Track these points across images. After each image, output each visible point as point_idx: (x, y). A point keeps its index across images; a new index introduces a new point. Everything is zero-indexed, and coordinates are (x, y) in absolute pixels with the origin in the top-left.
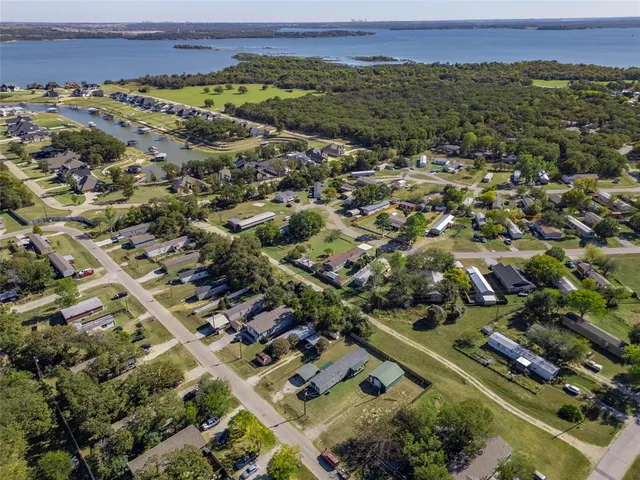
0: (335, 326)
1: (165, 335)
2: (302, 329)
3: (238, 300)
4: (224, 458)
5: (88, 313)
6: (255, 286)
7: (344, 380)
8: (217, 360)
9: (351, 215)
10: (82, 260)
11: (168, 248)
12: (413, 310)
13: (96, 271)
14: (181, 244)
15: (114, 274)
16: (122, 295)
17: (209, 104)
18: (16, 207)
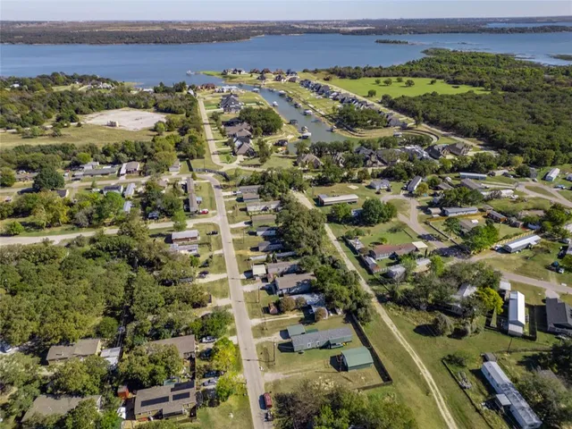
0: (337, 303)
1: (222, 269)
2: (313, 296)
3: (285, 259)
4: (202, 366)
5: (187, 239)
6: (300, 252)
7: (321, 348)
8: (242, 297)
9: (430, 213)
10: (208, 203)
11: (263, 207)
12: (426, 314)
13: (211, 212)
14: (273, 206)
15: (218, 218)
16: (214, 233)
17: (372, 94)
18: (192, 158)
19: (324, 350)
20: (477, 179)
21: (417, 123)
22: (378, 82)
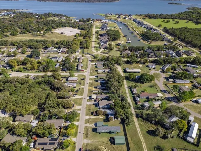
0: (118, 115)
1: (82, 94)
2: (110, 111)
4: (64, 132)
5: (73, 80)
7: (108, 133)
8: (85, 106)
9: (168, 81)
10: (85, 67)
11: (103, 71)
12: (153, 126)
13: (85, 70)
14: (107, 71)
16: (83, 79)
17: (160, 26)
18: (85, 48)
19: (109, 134)
20: (194, 67)
21: (175, 40)
22: (164, 21)
